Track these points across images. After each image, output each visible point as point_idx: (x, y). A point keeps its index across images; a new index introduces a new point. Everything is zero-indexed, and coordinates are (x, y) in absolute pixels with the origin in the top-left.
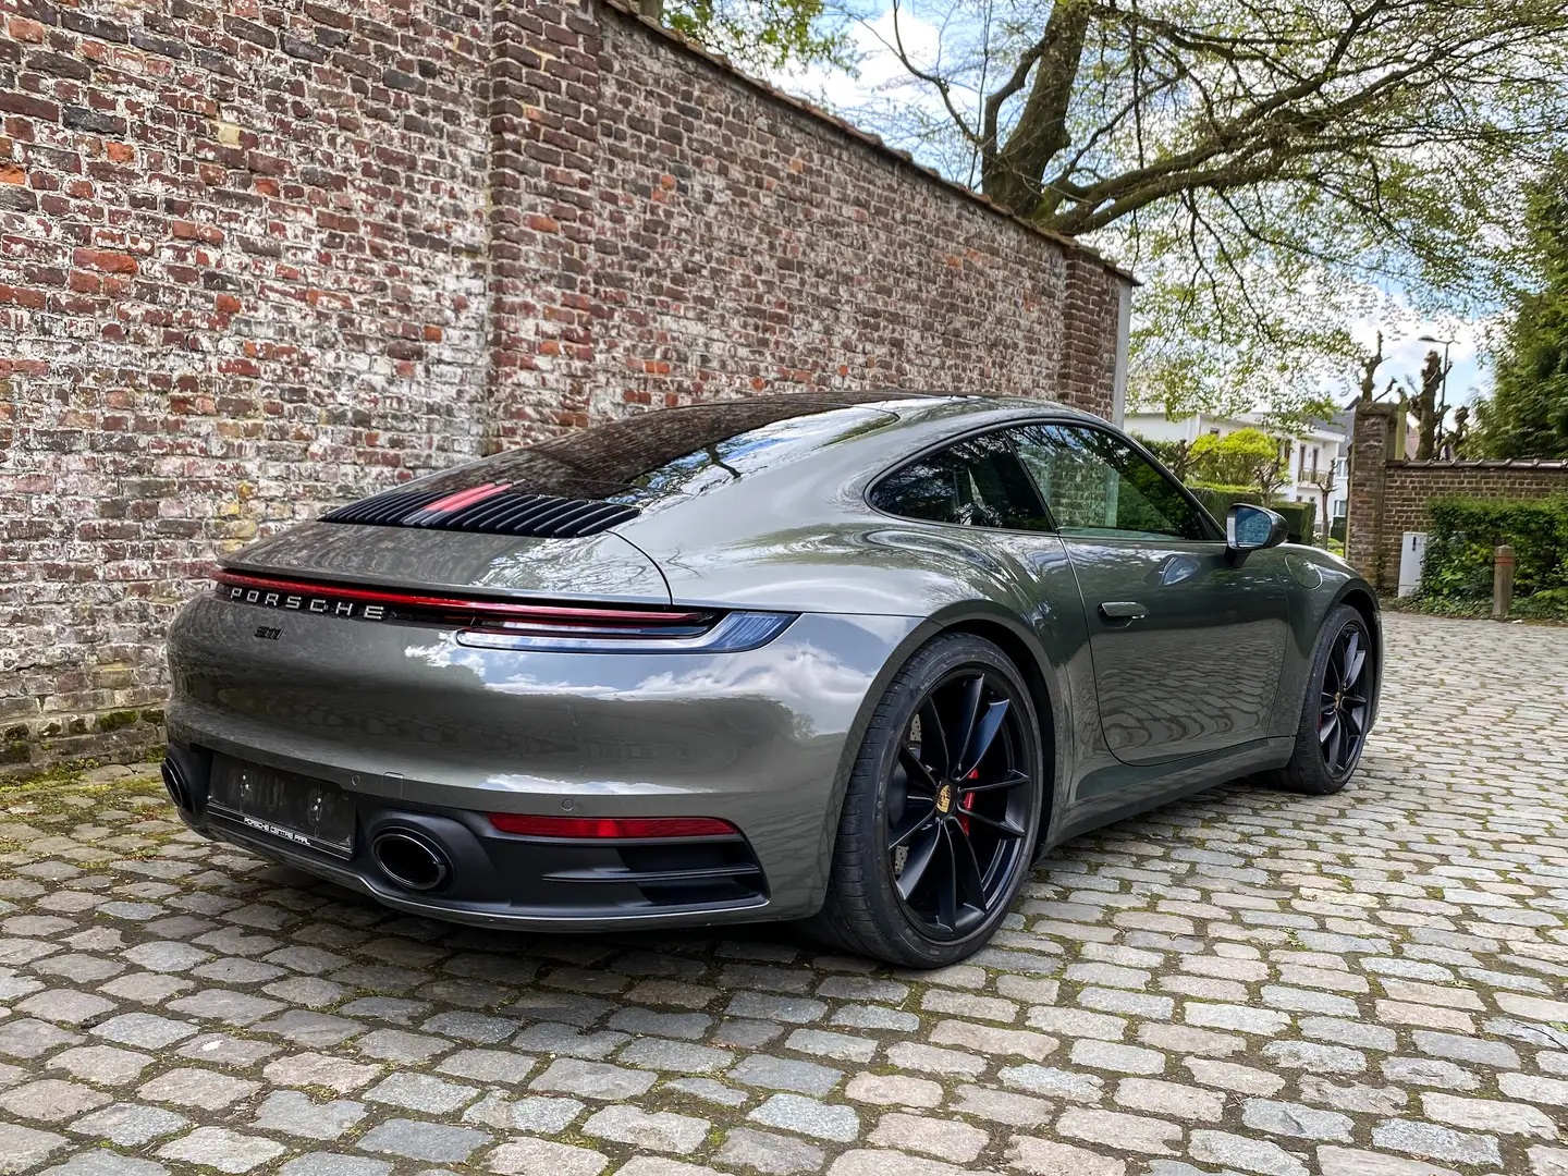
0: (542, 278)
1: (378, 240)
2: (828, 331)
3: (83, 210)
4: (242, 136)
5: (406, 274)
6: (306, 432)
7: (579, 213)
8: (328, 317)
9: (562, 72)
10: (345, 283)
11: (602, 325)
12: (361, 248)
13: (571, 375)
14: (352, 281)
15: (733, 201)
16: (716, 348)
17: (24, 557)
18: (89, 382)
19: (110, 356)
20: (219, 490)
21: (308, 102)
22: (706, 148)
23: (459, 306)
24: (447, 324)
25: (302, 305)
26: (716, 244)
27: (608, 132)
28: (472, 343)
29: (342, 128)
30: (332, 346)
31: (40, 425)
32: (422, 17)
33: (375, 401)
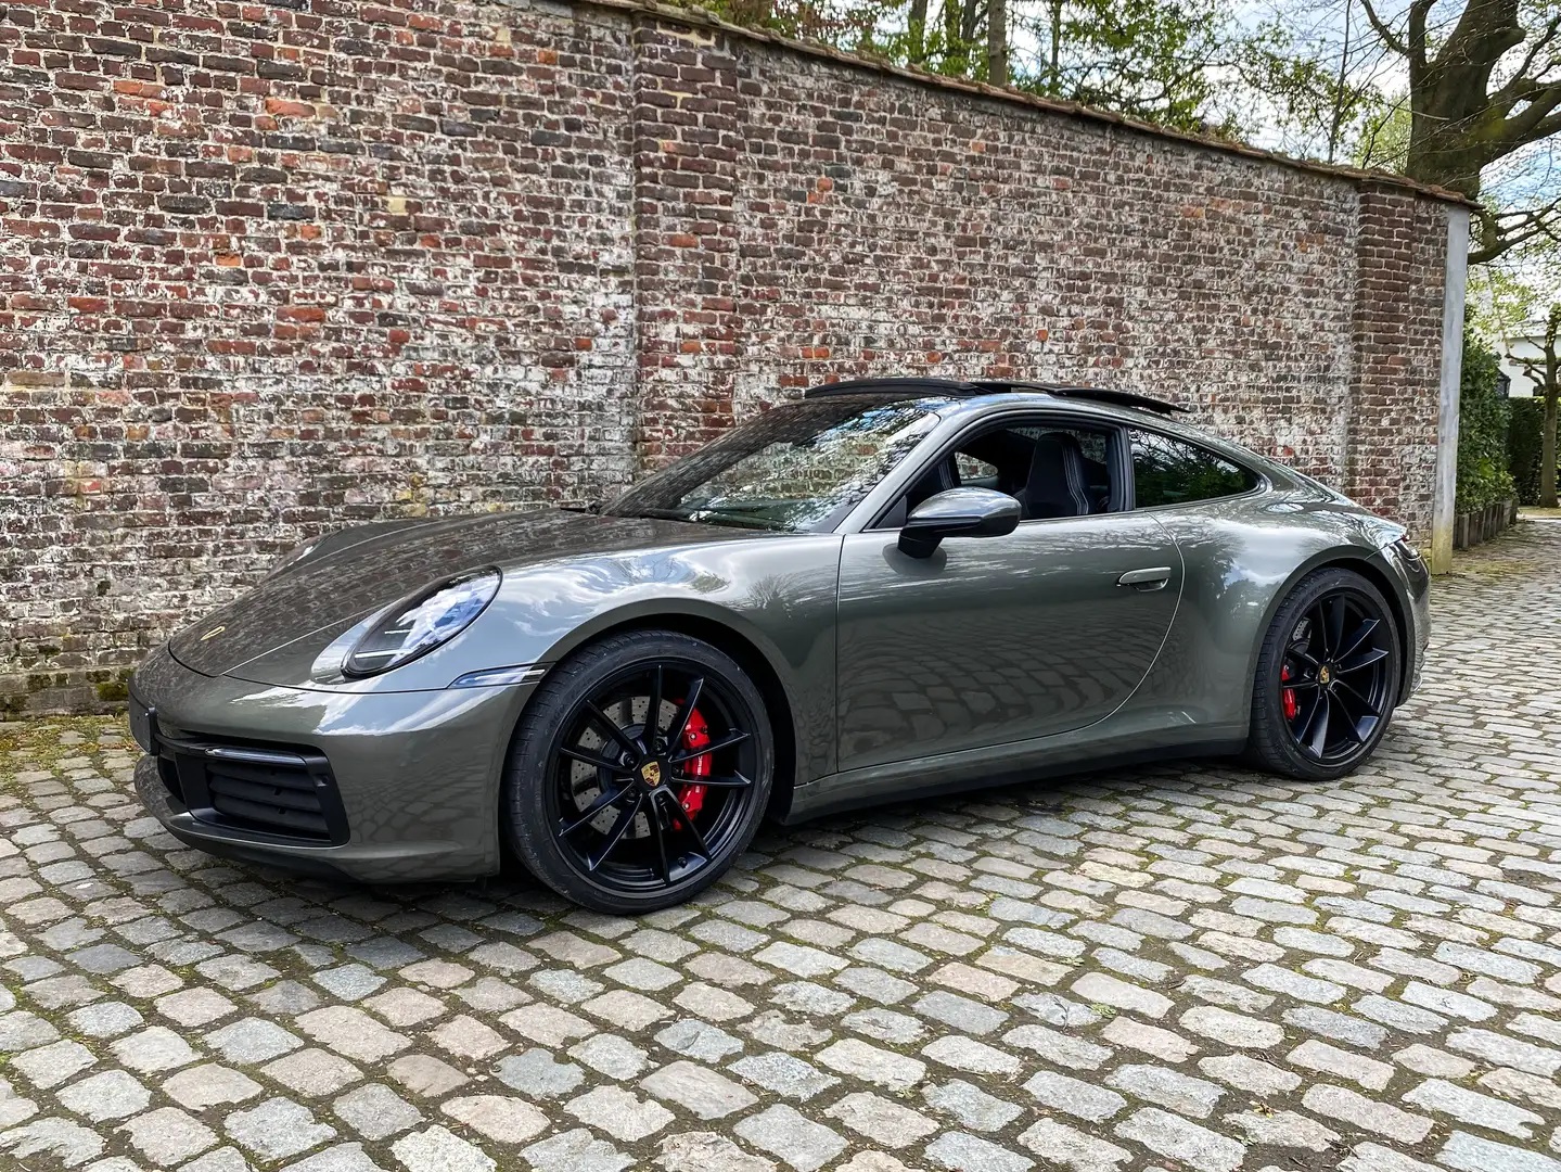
0: (682, 287)
1: (530, 272)
2: (1020, 299)
3: (282, 278)
4: (408, 205)
5: (556, 297)
6: (468, 431)
7: (719, 226)
8: (486, 339)
9: (699, 106)
10: (501, 309)
11: (755, 321)
12: (514, 279)
13: (713, 368)
14: (507, 307)
15: (901, 191)
16: (882, 329)
17: (242, 536)
18: (289, 405)
19: (305, 384)
20: (394, 480)
21: (464, 169)
22: (867, 147)
23: (608, 318)
24: (596, 334)
25: (461, 330)
26: (881, 233)
27: (757, 149)
28: (622, 348)
29: (495, 185)
30: (490, 362)
31: (252, 439)
32: (566, 83)
33: (531, 404)
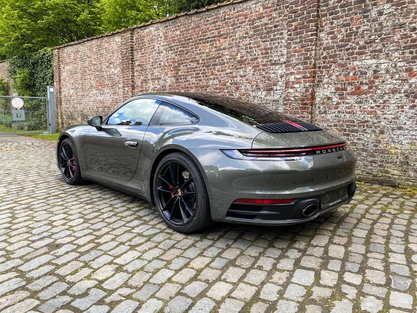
0: (297, 64)
1: (264, 67)
3: (220, 77)
4: (241, 57)
5: (269, 73)
7: (310, 43)
8: (253, 86)
9: (305, 9)
10: (257, 78)
11: (327, 70)
12: (260, 70)
13: (305, 87)
15: (397, 9)
16: (383, 66)
23: (282, 77)
25: (249, 84)
26: (385, 29)
29: (258, 47)
30: (254, 91)
32: (275, 15)
33: (262, 101)
